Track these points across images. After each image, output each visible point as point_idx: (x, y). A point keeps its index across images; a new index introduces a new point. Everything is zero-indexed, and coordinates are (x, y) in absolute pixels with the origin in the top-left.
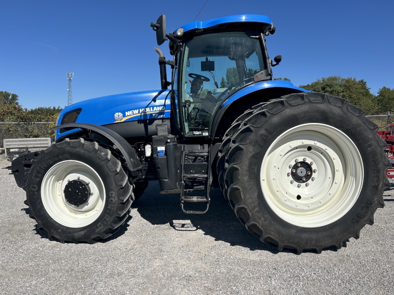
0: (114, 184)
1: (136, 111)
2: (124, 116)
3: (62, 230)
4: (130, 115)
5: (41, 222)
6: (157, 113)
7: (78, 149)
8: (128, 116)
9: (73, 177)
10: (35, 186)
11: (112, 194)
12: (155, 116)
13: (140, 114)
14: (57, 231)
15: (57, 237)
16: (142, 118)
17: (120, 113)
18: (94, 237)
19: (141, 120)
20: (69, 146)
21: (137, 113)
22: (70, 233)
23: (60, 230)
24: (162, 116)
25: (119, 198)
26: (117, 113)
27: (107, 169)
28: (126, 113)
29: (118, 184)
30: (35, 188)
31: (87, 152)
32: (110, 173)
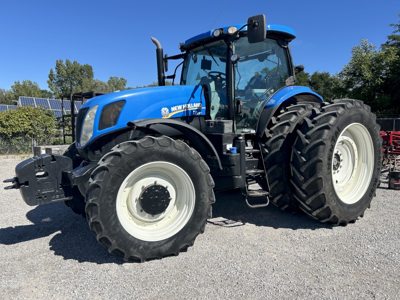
0: (206, 184)
1: (180, 107)
2: (170, 112)
3: (144, 246)
4: (175, 111)
5: (116, 242)
6: (197, 110)
7: (169, 149)
8: (173, 111)
9: (148, 182)
10: (110, 197)
11: (203, 196)
12: (195, 112)
13: (183, 111)
14: (139, 249)
15: (138, 256)
16: (185, 115)
17: (166, 108)
18: (183, 247)
19: (185, 117)
20: (158, 145)
21: (181, 109)
22: (154, 248)
23: (141, 247)
24: (199, 113)
25: (210, 199)
26: (164, 108)
27: (200, 169)
28: (172, 108)
29: (210, 184)
30: (110, 199)
31: (179, 151)
32: (203, 173)
